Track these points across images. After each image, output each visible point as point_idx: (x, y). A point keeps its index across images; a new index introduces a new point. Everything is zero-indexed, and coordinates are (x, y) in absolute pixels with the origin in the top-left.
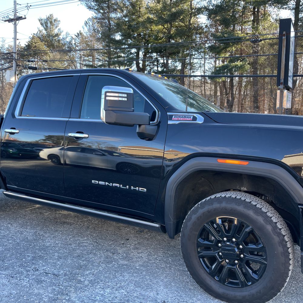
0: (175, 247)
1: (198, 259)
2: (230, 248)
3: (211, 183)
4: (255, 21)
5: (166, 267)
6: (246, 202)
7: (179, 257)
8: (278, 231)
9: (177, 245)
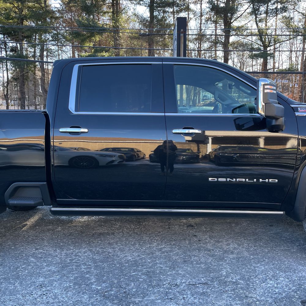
4: (115, 13)
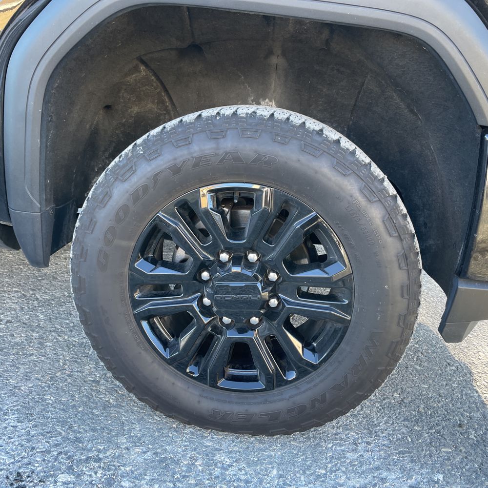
0: (55, 278)
1: (135, 324)
2: (243, 284)
3: (166, 91)
5: (29, 340)
6: (308, 130)
7: (68, 305)
8: (400, 223)
9: (62, 273)
